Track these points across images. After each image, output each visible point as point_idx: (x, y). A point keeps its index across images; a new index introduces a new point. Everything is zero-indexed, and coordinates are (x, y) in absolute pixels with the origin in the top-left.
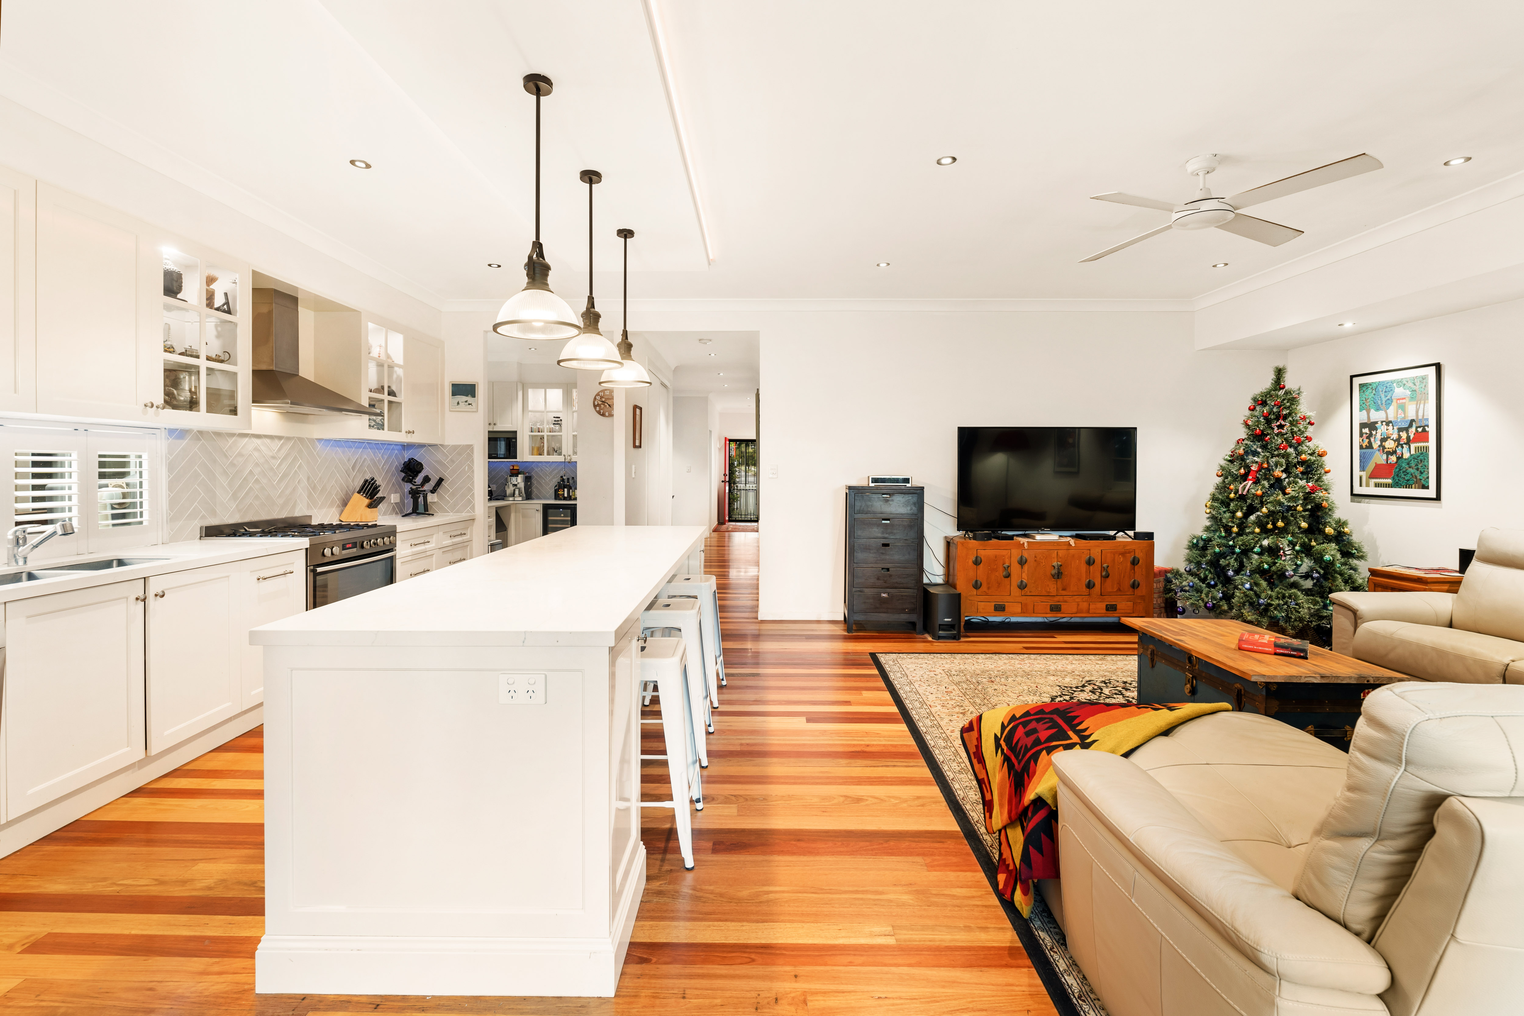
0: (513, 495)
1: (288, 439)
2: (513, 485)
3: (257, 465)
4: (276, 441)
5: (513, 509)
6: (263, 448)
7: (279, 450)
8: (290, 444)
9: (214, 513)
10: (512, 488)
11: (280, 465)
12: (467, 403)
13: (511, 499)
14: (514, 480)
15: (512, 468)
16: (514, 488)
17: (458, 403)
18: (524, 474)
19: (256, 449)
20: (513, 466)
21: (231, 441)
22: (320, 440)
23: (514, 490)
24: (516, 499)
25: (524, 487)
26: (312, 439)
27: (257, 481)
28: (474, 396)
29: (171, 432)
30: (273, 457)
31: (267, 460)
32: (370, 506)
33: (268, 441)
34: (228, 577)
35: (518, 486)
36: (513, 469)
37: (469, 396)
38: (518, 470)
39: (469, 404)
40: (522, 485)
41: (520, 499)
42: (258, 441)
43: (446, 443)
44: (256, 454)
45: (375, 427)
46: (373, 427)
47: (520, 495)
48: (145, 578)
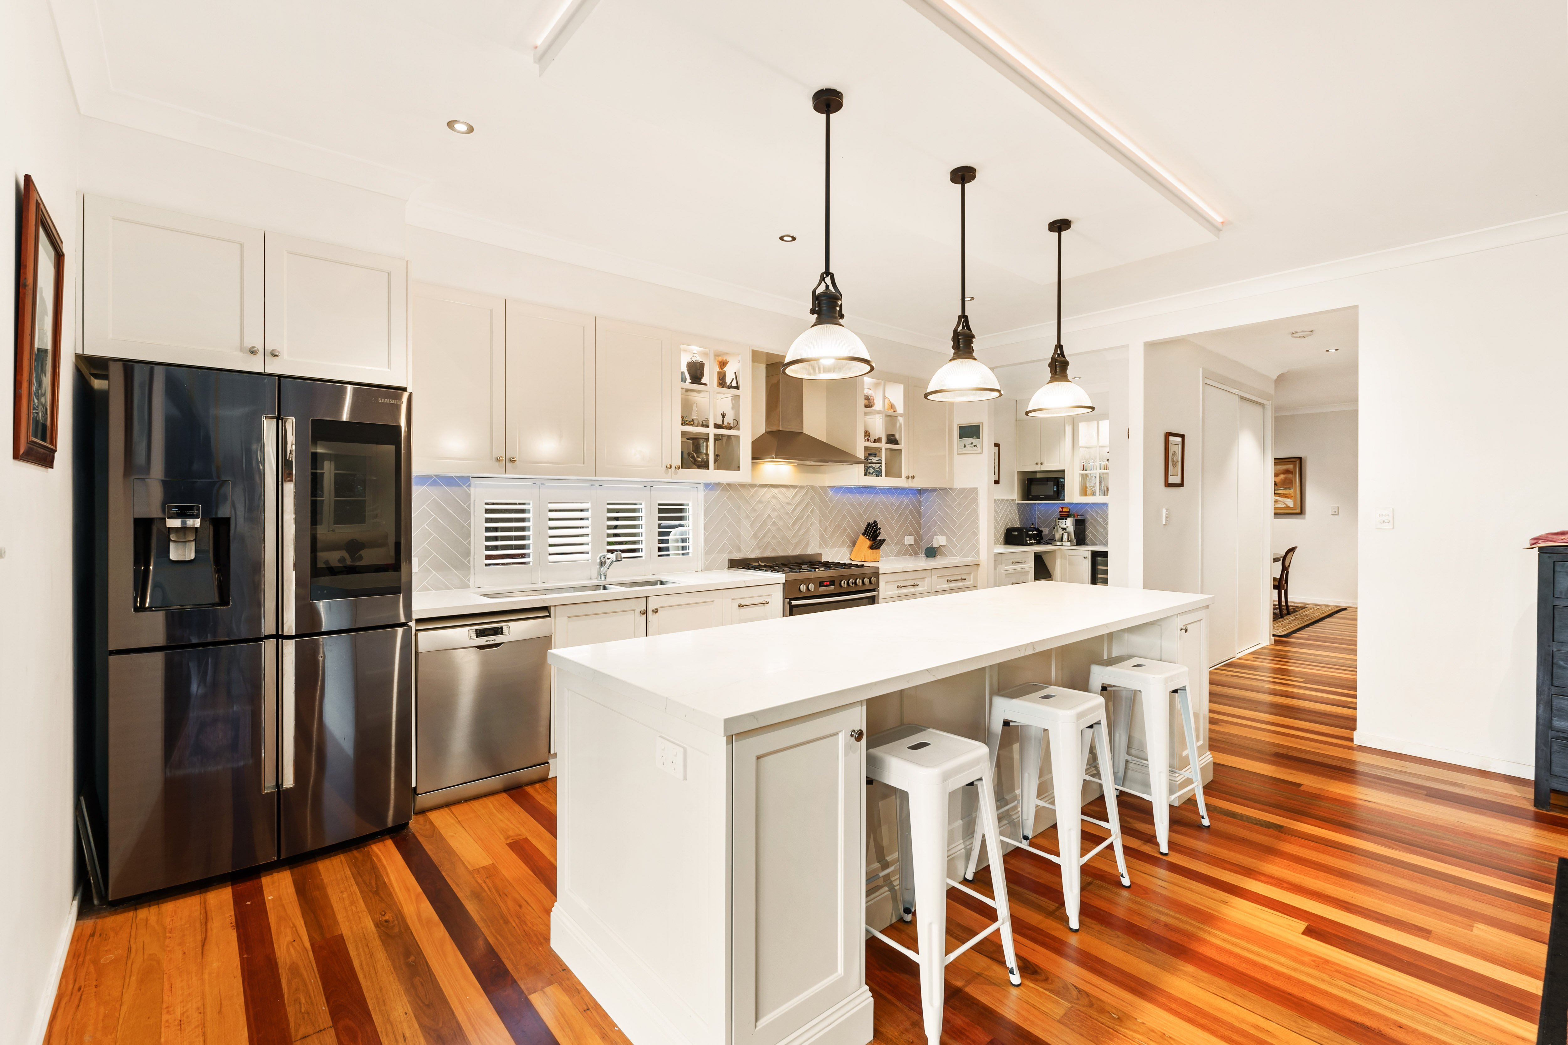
0: (1061, 540)
1: (802, 487)
2: (1062, 528)
3: (774, 510)
4: (792, 489)
5: (1058, 555)
6: (780, 496)
7: (794, 497)
8: (803, 492)
9: (739, 549)
10: (1061, 532)
11: (794, 510)
12: (973, 445)
13: (1059, 544)
14: (1062, 524)
15: (1061, 510)
16: (1063, 532)
17: (965, 446)
18: (1074, 517)
19: (774, 497)
20: (1062, 508)
21: (753, 491)
22: (832, 488)
23: (1063, 534)
24: (1064, 544)
25: (1074, 531)
26: (825, 487)
27: (774, 523)
28: (979, 438)
29: (707, 485)
30: (788, 504)
31: (783, 506)
32: (872, 547)
33: (784, 490)
34: (712, 602)
35: (1068, 530)
36: (1062, 512)
37: (975, 437)
38: (1068, 512)
39: (975, 446)
40: (1071, 529)
41: (1069, 544)
42: (775, 490)
43: (955, 487)
44: (774, 501)
45: (874, 474)
46: (872, 474)
47: (1069, 540)
48: (647, 597)
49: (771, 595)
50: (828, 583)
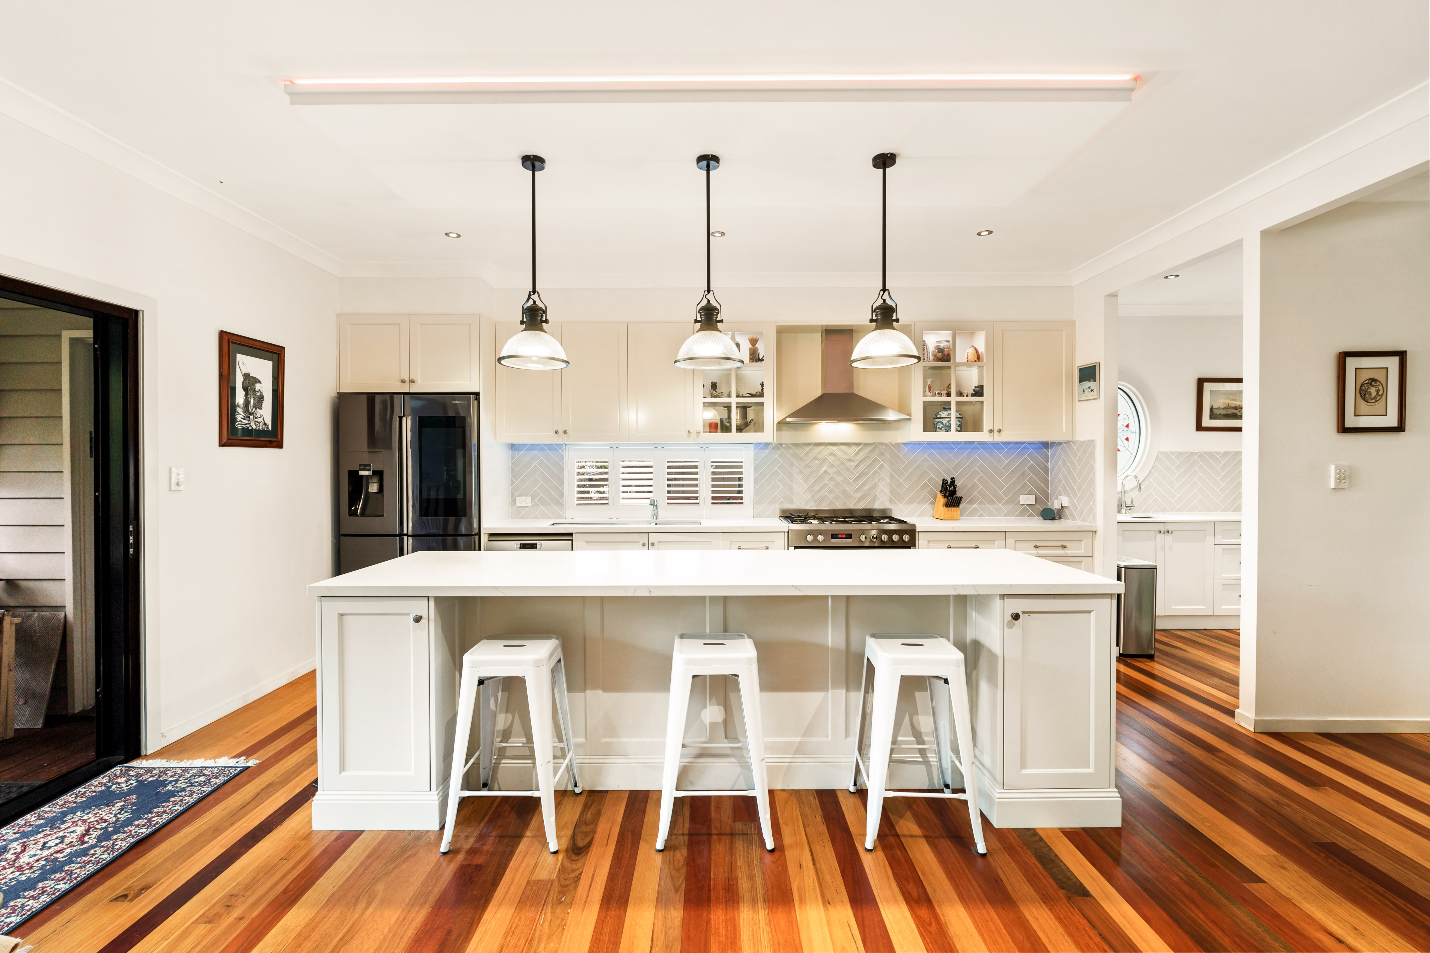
1: (866, 445)
3: (832, 466)
4: (854, 447)
6: (838, 453)
7: (857, 454)
8: (869, 449)
9: (791, 501)
11: (857, 466)
12: (1090, 390)
17: (1084, 391)
19: (832, 454)
21: (807, 449)
22: (905, 444)
26: (898, 444)
27: (832, 479)
28: (1095, 381)
29: (757, 445)
30: (850, 460)
31: (843, 463)
32: (947, 505)
33: (844, 448)
37: (1092, 380)
39: (1092, 390)
42: (834, 449)
43: (1077, 440)
44: (832, 458)
49: (774, 542)
50: (844, 536)
